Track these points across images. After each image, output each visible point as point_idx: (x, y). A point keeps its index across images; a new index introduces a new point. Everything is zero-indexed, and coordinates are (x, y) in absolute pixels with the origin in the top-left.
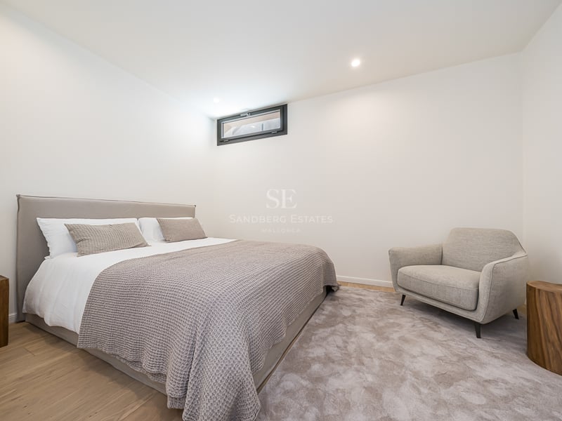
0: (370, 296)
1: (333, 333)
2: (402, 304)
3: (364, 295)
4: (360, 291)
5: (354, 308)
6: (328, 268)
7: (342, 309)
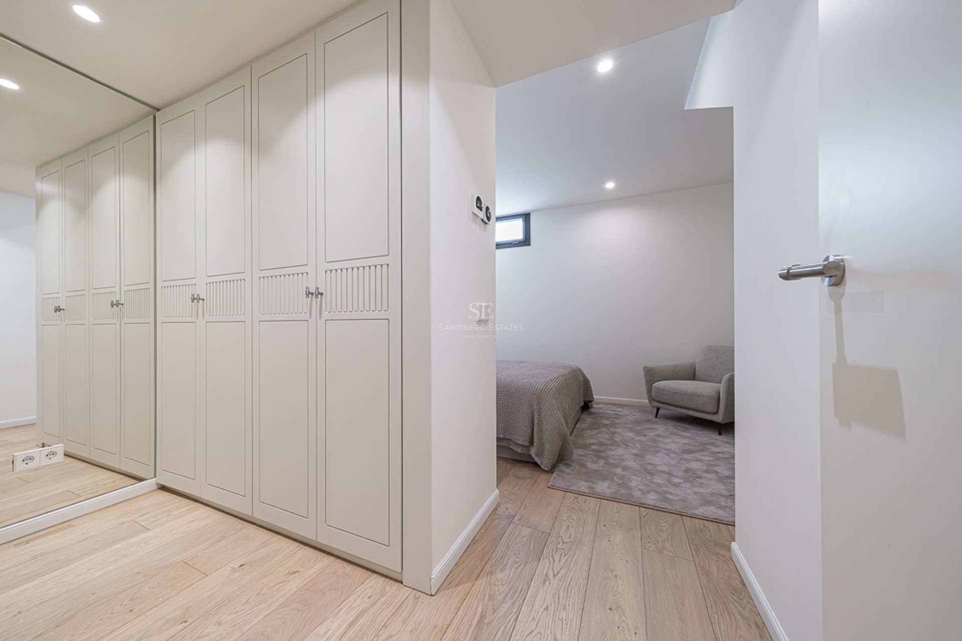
0: (625, 411)
1: (600, 432)
2: (656, 417)
3: (619, 411)
4: (614, 408)
5: (612, 419)
6: (586, 385)
7: (601, 419)
